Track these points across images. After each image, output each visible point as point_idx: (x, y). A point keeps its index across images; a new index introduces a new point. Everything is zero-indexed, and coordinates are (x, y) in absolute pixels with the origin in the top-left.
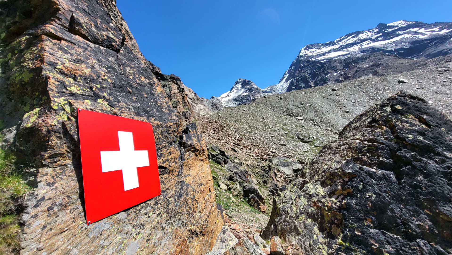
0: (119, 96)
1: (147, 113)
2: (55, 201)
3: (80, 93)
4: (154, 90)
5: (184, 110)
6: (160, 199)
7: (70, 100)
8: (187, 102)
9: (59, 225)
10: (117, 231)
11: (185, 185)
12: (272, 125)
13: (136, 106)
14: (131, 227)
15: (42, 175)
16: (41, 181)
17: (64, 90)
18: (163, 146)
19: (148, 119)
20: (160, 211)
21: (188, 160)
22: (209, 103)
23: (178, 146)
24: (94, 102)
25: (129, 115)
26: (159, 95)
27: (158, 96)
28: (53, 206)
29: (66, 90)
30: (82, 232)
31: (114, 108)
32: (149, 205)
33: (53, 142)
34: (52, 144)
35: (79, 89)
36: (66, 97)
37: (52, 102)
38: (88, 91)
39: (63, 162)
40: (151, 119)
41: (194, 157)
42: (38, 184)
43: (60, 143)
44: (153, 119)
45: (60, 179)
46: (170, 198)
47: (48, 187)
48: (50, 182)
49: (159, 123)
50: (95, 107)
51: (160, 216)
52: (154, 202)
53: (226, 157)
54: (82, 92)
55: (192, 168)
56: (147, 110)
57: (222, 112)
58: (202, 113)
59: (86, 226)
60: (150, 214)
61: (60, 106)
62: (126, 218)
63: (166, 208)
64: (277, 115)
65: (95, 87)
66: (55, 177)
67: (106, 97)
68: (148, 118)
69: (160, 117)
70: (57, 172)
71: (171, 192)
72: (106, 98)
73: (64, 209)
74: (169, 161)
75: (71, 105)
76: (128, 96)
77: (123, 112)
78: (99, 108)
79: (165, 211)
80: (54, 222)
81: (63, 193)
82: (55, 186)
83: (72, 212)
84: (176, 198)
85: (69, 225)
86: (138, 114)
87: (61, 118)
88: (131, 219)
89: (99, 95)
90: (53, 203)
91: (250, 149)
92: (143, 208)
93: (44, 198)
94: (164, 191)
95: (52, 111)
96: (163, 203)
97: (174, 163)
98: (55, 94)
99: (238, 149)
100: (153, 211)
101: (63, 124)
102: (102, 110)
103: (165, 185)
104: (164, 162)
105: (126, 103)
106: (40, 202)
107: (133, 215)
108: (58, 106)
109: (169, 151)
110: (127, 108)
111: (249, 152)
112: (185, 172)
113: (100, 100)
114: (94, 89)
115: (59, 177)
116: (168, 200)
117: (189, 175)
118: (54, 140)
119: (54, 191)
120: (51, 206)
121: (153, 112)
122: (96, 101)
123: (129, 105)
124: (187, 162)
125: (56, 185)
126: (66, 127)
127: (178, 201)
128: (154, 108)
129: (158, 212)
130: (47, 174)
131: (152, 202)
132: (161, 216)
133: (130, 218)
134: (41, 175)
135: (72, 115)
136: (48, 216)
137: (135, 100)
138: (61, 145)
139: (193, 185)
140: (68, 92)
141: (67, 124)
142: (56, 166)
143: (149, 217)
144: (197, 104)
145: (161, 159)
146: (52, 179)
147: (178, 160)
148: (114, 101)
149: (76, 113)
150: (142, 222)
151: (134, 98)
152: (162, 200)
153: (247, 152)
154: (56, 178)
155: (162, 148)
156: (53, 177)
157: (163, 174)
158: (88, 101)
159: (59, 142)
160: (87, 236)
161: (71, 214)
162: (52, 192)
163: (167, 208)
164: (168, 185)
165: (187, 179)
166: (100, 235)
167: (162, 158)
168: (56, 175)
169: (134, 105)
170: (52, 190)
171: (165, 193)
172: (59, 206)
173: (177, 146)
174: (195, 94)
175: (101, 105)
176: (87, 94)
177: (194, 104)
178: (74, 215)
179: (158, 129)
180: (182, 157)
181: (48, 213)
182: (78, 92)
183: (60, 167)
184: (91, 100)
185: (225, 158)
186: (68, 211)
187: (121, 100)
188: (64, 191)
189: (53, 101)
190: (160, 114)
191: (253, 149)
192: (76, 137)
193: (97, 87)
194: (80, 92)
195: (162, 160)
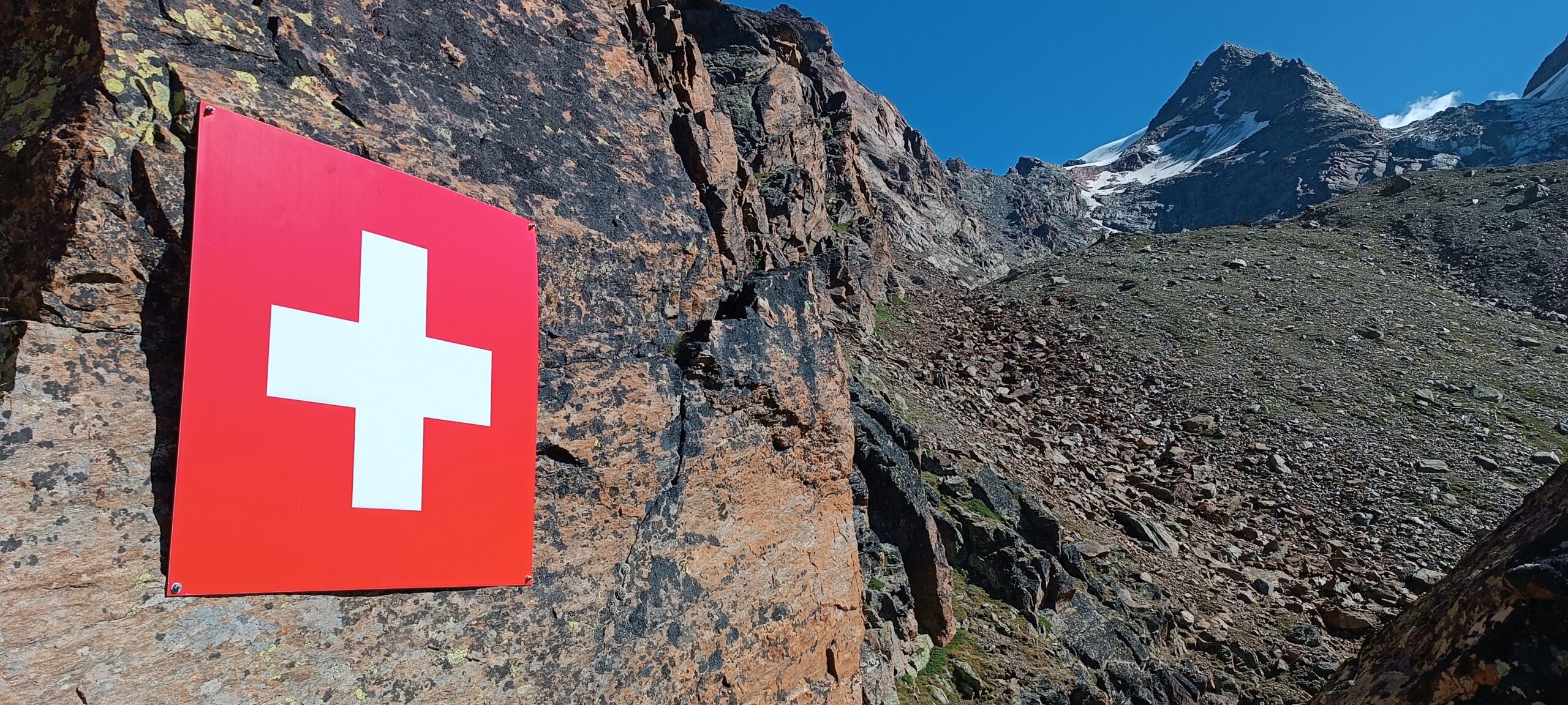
0: (394, 75)
1: (524, 175)
2: (64, 459)
3: (223, 41)
4: (589, 65)
5: (827, 231)
6: (519, 607)
7: (173, 65)
8: (856, 185)
9: (62, 554)
10: (285, 671)
11: (677, 585)
12: (1438, 387)
13: (474, 131)
14: (352, 678)
15: (36, 349)
16: (26, 369)
17: (158, 21)
18: (584, 349)
19: (521, 201)
20: (507, 657)
21: (719, 460)
22: (994, 198)
23: (672, 372)
24: (277, 87)
25: (424, 163)
26: (613, 92)
27: (605, 96)
28: (54, 477)
29: (165, 21)
30: (144, 618)
31: (360, 123)
32: (457, 614)
33: (91, 224)
34: (87, 230)
35: (217, 21)
36: (161, 51)
37: (106, 63)
38: (256, 32)
39: (117, 318)
40: (538, 204)
41: (763, 452)
42: (18, 375)
43: (115, 233)
44: (549, 204)
45: (94, 379)
46: (577, 619)
47: (47, 399)
48: (59, 381)
49: (579, 229)
50: (278, 106)
51: (502, 684)
52: (485, 609)
53: (1063, 560)
54: (231, 36)
55: (739, 511)
56: (528, 159)
57: (1077, 266)
58: (944, 261)
59: (160, 597)
60: (456, 656)
61: (134, 85)
62: (337, 631)
63: (542, 657)
64: (1483, 321)
65: (290, 21)
66: (79, 369)
67: (332, 70)
68: (521, 196)
69: (593, 200)
70: (89, 352)
71: (586, 592)
72: (331, 76)
73: (94, 500)
74: (606, 432)
75: (175, 84)
76: (442, 80)
77: (400, 145)
78: (294, 115)
79: (536, 666)
80: (49, 539)
81: (97, 437)
82: (72, 402)
83: (117, 523)
84: (611, 631)
85: (101, 570)
86: (473, 169)
87: (131, 133)
88: (359, 643)
89: (303, 56)
90: (57, 465)
91: (1247, 535)
92: (424, 614)
93: (27, 434)
94: (552, 576)
95: (103, 98)
96: (533, 628)
97: (635, 452)
98: (120, 33)
99: (1158, 526)
100: (472, 648)
101: (136, 160)
102: (306, 124)
103: (561, 546)
104: (572, 433)
105: (422, 109)
106: (12, 445)
107: (369, 629)
108: (125, 81)
109: (610, 383)
110: (423, 131)
111: (1237, 552)
112: (693, 520)
113: (306, 79)
114: (282, 30)
115: (94, 370)
116: (561, 623)
117: (714, 541)
118: (94, 218)
119: (67, 420)
120: (49, 474)
121: (556, 169)
122: (283, 85)
123: (438, 122)
124: (714, 467)
125: (77, 399)
126: (144, 171)
127: (615, 645)
128: (569, 153)
129: (499, 661)
130: (51, 349)
131: (475, 607)
132: (509, 685)
133: (357, 636)
134: (31, 346)
135: (175, 129)
136: (33, 508)
137: (472, 100)
138: (120, 242)
139: (724, 598)
140: (170, 30)
141: (150, 159)
142: (87, 327)
143: (447, 665)
144: (917, 201)
145: (562, 413)
146: (68, 373)
147: (657, 442)
148: (368, 93)
149: (191, 123)
150: (409, 677)
151: (472, 93)
152: (529, 611)
153: (1219, 552)
154: (83, 375)
155: (579, 360)
156: (70, 365)
157: (562, 491)
158: (252, 82)
159: (112, 228)
160: (160, 637)
161: (113, 529)
162: (59, 421)
163: (549, 658)
164: (576, 555)
165: (696, 555)
166: (212, 657)
167: (569, 409)
168: (82, 359)
169: (459, 122)
170: (61, 412)
171: (553, 588)
172: (77, 482)
173: (665, 370)
174: (910, 136)
175: (303, 101)
176: (248, 48)
177: (897, 199)
178: (125, 537)
179: (571, 260)
180: (683, 435)
181: (33, 493)
182: (215, 35)
183: (102, 335)
184: (264, 75)
185: (1058, 566)
186: (105, 516)
187: (399, 93)
188: (104, 432)
189: (110, 59)
190: (594, 190)
191: (1264, 538)
192: (177, 223)
193: (298, 22)
194: (222, 36)
195: (567, 418)
